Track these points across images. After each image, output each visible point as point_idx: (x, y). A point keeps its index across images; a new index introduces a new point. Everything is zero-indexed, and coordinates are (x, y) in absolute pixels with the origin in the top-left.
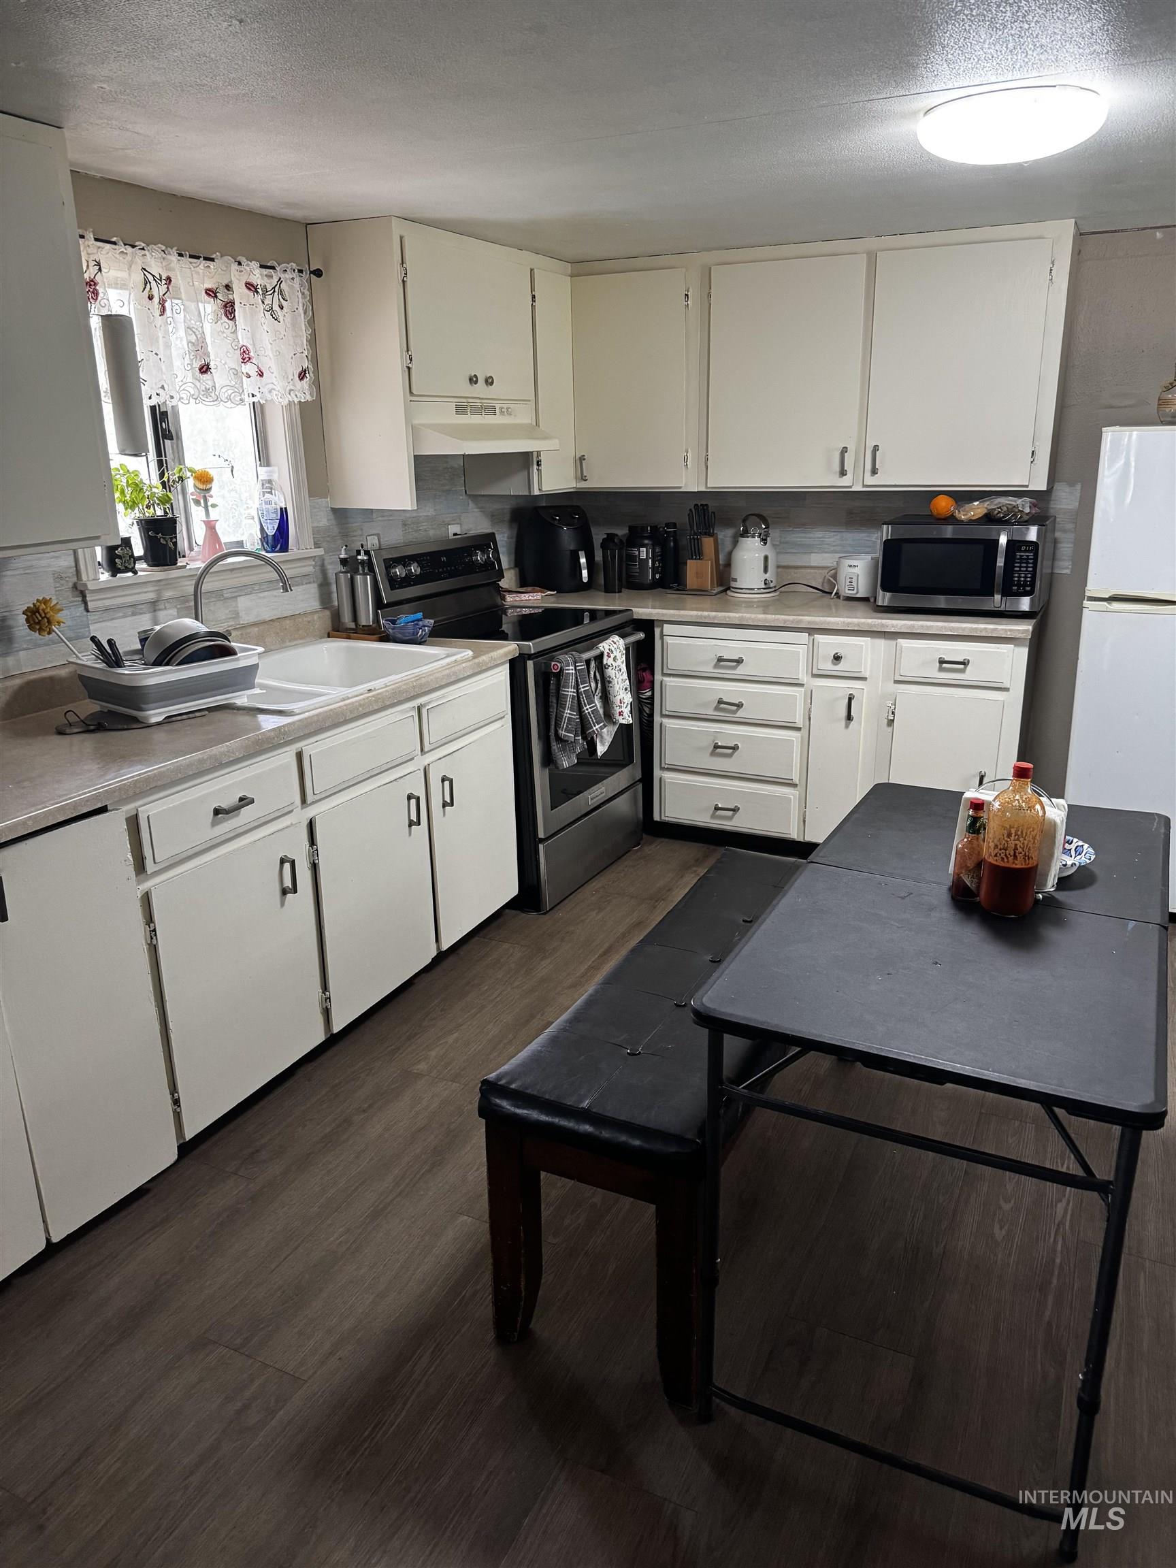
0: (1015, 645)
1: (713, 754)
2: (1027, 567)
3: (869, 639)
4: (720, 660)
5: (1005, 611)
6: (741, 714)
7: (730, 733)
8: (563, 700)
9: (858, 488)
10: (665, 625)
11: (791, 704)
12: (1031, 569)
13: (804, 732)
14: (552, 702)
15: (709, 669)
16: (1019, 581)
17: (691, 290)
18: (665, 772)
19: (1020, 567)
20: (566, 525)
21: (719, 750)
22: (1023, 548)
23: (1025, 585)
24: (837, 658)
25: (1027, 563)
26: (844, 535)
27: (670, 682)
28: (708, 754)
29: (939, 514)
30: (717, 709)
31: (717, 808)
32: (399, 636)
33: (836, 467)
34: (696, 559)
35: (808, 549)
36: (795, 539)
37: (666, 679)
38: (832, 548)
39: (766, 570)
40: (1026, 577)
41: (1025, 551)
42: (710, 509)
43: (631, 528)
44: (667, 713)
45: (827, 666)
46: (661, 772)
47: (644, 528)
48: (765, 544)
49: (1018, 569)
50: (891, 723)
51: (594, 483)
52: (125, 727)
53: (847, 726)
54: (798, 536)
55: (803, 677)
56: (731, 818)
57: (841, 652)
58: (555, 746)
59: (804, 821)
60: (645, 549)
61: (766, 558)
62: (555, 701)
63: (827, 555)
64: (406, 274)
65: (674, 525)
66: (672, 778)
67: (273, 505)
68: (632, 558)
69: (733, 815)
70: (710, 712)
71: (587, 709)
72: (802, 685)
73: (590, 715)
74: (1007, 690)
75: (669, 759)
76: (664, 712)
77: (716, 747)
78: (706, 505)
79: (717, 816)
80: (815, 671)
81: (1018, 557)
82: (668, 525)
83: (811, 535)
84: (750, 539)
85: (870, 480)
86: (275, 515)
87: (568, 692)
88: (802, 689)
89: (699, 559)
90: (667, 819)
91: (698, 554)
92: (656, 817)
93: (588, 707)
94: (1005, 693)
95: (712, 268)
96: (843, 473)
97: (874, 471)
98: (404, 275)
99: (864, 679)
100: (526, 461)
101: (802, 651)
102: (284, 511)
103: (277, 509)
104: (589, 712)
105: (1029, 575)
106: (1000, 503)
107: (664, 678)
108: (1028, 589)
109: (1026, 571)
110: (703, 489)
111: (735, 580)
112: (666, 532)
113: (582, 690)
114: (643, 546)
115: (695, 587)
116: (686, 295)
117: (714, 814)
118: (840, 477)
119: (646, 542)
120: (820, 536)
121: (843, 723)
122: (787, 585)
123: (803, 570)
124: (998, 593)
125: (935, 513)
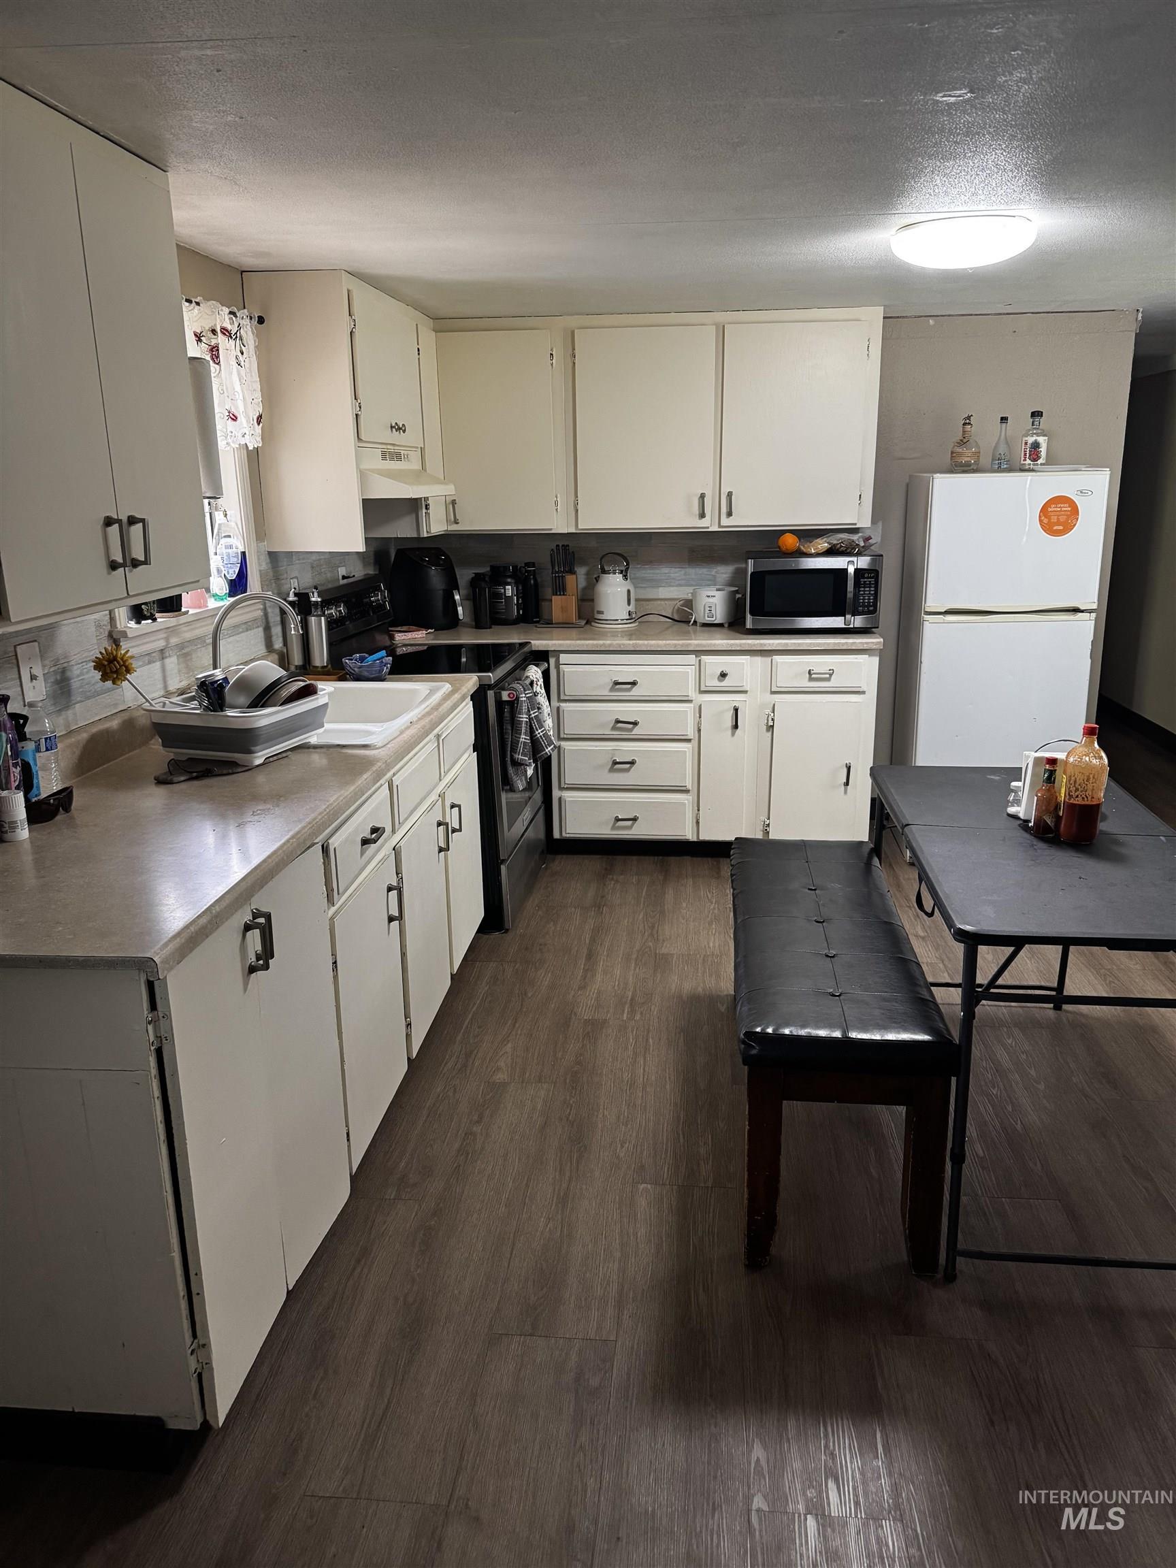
0: (870, 656)
1: (612, 770)
2: (870, 591)
3: (749, 657)
4: (616, 683)
5: (854, 628)
6: (637, 731)
7: (627, 749)
8: (518, 725)
9: (715, 528)
10: (561, 655)
11: (681, 718)
12: (872, 592)
13: (695, 742)
14: (506, 729)
15: (605, 692)
16: (864, 602)
17: (554, 350)
18: (564, 792)
19: (864, 591)
20: (433, 566)
21: (618, 766)
22: (866, 575)
23: (869, 606)
24: (723, 675)
25: (870, 587)
26: (687, 570)
27: (567, 707)
28: (607, 770)
29: (787, 549)
30: (614, 728)
31: (617, 820)
32: (366, 674)
33: (696, 509)
34: (560, 595)
35: (656, 584)
36: (646, 575)
37: (563, 705)
38: (677, 583)
39: (629, 604)
40: (869, 599)
41: (868, 578)
42: (570, 548)
43: (492, 568)
44: (565, 736)
45: (713, 683)
46: (560, 792)
47: (506, 568)
48: (627, 579)
49: (862, 593)
50: (771, 728)
51: (466, 526)
52: (230, 771)
53: (733, 734)
54: (648, 572)
55: (692, 693)
56: (630, 828)
57: (726, 670)
58: (511, 770)
59: (698, 823)
60: (510, 587)
61: (629, 591)
62: (510, 728)
63: (672, 589)
64: (355, 325)
65: (533, 565)
66: (571, 797)
67: (234, 549)
68: (498, 596)
69: (633, 825)
70: (608, 732)
71: (539, 733)
72: (690, 701)
73: (542, 738)
74: (864, 693)
75: (569, 779)
76: (562, 736)
77: (615, 763)
78: (568, 546)
79: (618, 826)
80: (703, 688)
81: (862, 582)
82: (527, 564)
83: (658, 571)
84: (611, 575)
85: (725, 521)
86: (236, 559)
87: (523, 718)
88: (691, 705)
89: (564, 595)
90: (568, 835)
91: (560, 589)
92: (556, 835)
93: (540, 731)
94: (862, 696)
95: (576, 331)
96: (702, 515)
97: (730, 514)
98: (353, 326)
99: (745, 692)
100: (414, 506)
101: (691, 671)
102: (244, 554)
103: (237, 553)
104: (541, 736)
105: (872, 598)
106: (841, 539)
107: (561, 704)
108: (871, 608)
109: (869, 594)
110: (573, 530)
111: (602, 613)
112: (527, 571)
113: (533, 715)
114: (508, 584)
115: (561, 621)
116: (551, 354)
117: (615, 824)
118: (700, 519)
119: (509, 580)
120: (667, 572)
121: (730, 732)
122: (643, 616)
123: (655, 603)
124: (849, 614)
125: (784, 549)
